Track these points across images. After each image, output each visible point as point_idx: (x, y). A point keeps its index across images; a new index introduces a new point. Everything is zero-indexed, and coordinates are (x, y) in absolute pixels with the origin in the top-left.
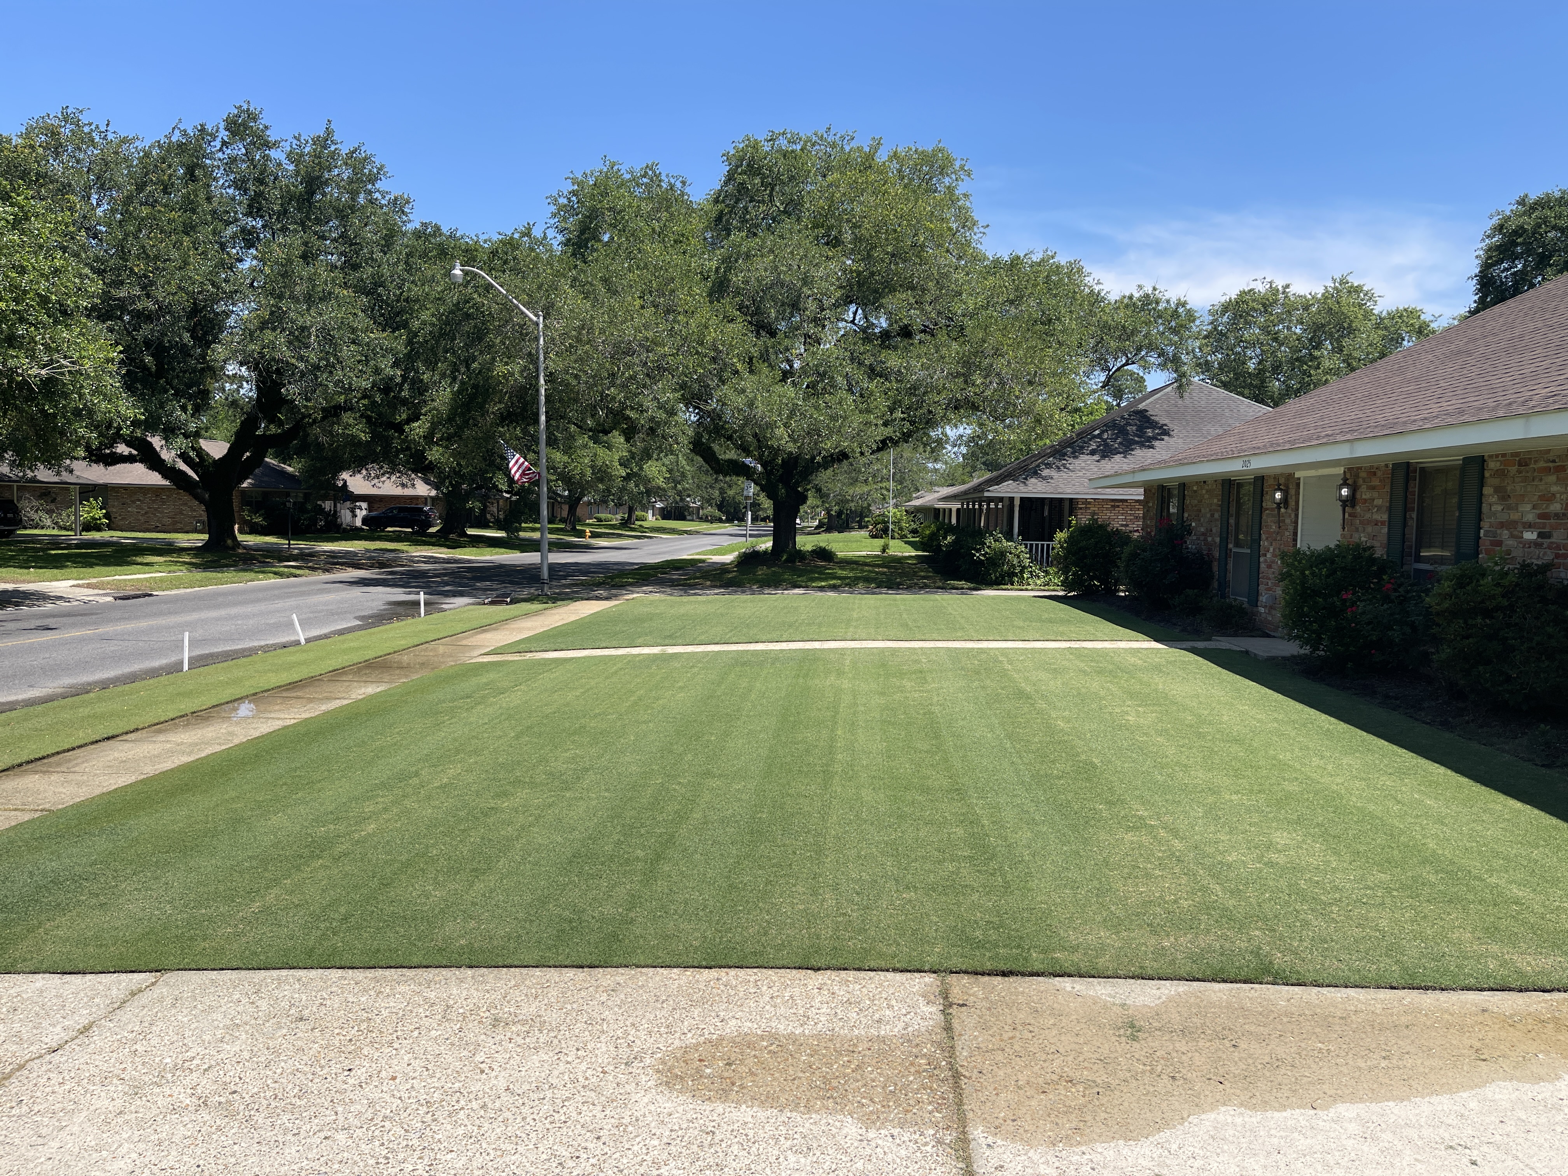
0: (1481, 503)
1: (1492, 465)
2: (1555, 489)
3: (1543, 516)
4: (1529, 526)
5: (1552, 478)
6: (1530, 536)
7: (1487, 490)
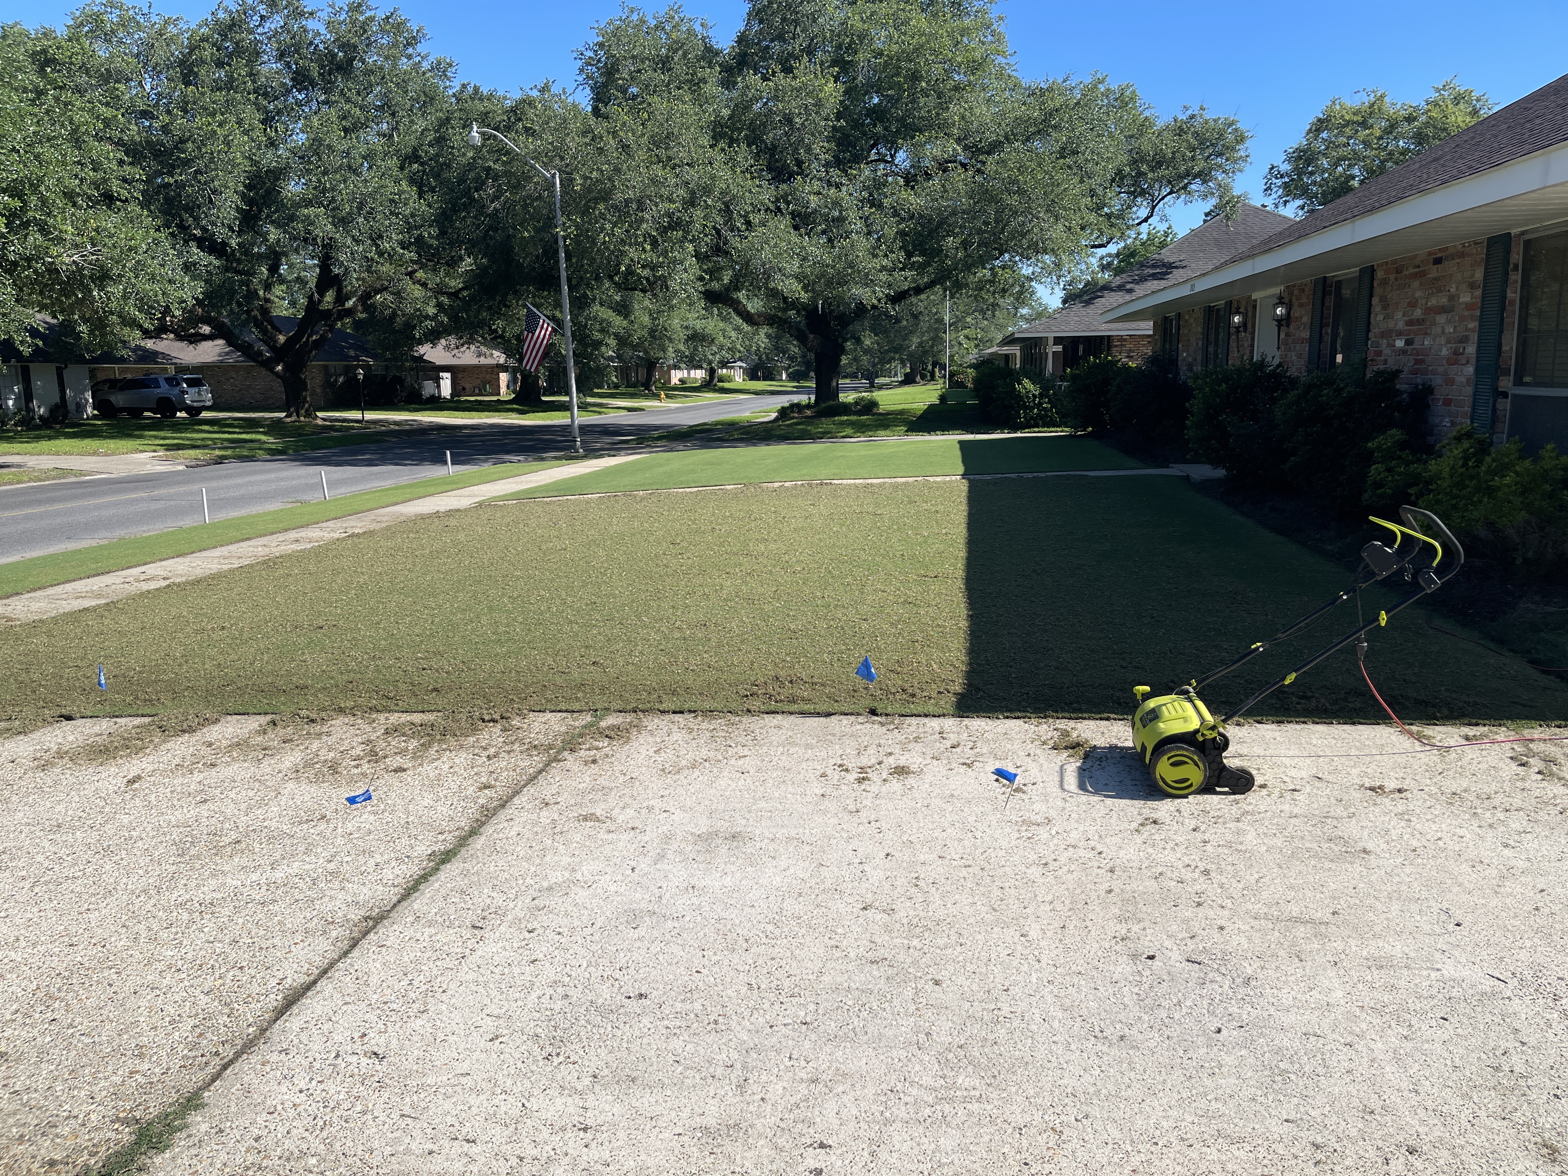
0: (1370, 314)
1: (1380, 274)
2: (1418, 294)
3: (1410, 323)
4: (1400, 334)
5: (1416, 284)
6: (1400, 343)
7: (1375, 301)
